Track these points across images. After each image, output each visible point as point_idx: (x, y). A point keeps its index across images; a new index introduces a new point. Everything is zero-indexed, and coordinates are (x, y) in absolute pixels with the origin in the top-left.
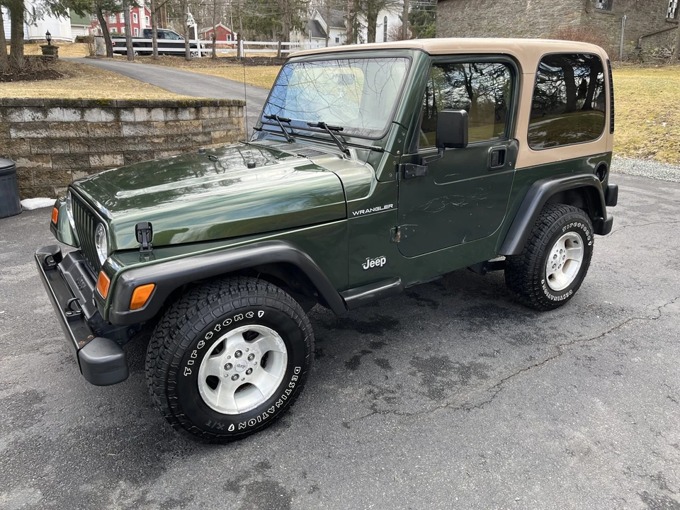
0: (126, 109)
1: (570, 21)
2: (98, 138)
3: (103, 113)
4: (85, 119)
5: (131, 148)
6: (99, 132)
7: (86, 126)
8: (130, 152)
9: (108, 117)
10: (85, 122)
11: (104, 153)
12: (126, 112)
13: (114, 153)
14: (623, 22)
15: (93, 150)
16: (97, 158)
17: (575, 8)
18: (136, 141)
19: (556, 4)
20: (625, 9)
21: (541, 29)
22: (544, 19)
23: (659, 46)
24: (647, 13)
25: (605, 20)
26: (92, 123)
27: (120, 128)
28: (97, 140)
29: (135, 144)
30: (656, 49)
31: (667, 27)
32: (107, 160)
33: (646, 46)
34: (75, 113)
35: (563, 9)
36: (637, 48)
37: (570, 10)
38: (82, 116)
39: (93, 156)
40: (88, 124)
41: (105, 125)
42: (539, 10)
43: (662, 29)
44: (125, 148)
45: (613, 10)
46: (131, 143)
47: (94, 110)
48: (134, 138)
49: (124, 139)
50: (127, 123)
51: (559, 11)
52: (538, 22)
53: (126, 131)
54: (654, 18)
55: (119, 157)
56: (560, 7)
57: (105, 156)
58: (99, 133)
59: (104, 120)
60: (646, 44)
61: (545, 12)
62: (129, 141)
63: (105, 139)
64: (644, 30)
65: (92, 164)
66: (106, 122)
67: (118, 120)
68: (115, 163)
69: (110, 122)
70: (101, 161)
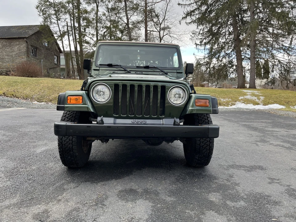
1: (21, 59)
14: (42, 63)
17: (23, 54)
19: (13, 52)
20: (42, 57)
21: (7, 61)
22: (8, 57)
23: (54, 73)
24: (49, 60)
25: (35, 61)
30: (54, 74)
31: (55, 66)
33: (50, 72)
35: (17, 54)
36: (48, 73)
37: (20, 55)
42: (5, 53)
43: (54, 67)
45: (37, 57)
51: (15, 54)
52: (5, 58)
54: (51, 63)
56: (15, 53)
60: (50, 71)
61: (8, 54)
64: (49, 66)
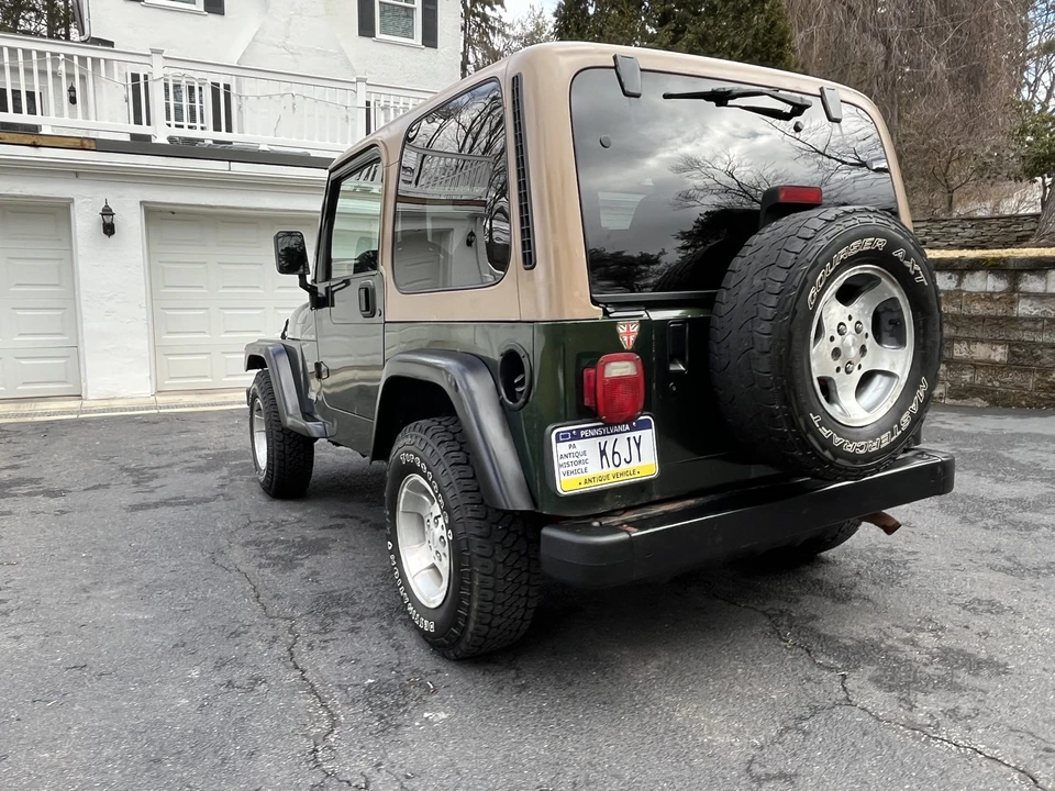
0: (1032, 271)
2: (975, 317)
3: (990, 277)
4: (962, 288)
5: (1026, 337)
6: (978, 306)
7: (959, 297)
8: (1020, 343)
9: (997, 284)
10: (961, 291)
11: (976, 340)
12: (1030, 277)
13: (994, 342)
15: (962, 334)
16: (966, 346)
18: (1039, 326)
26: (971, 293)
27: (1013, 303)
28: (971, 318)
29: (1035, 331)
32: (981, 351)
34: (950, 278)
38: (960, 282)
39: (959, 342)
40: (964, 294)
41: (989, 297)
44: (1015, 336)
46: (1030, 329)
47: (978, 274)
48: (1035, 320)
49: (1017, 319)
50: (1028, 295)
53: (1024, 308)
55: (1000, 349)
57: (979, 345)
58: (978, 309)
59: (990, 289)
62: (1025, 325)
63: (983, 319)
65: (956, 354)
66: (992, 293)
67: (1013, 289)
68: (992, 357)
69: (1000, 293)
70: (970, 352)
